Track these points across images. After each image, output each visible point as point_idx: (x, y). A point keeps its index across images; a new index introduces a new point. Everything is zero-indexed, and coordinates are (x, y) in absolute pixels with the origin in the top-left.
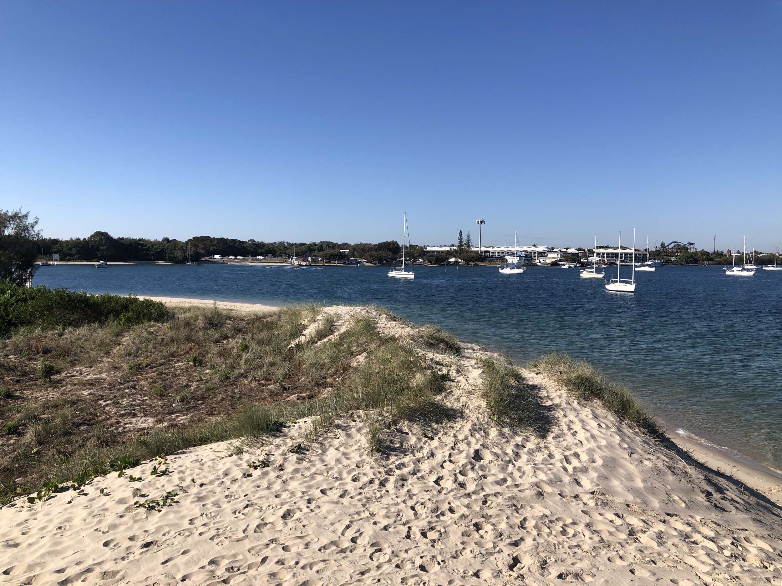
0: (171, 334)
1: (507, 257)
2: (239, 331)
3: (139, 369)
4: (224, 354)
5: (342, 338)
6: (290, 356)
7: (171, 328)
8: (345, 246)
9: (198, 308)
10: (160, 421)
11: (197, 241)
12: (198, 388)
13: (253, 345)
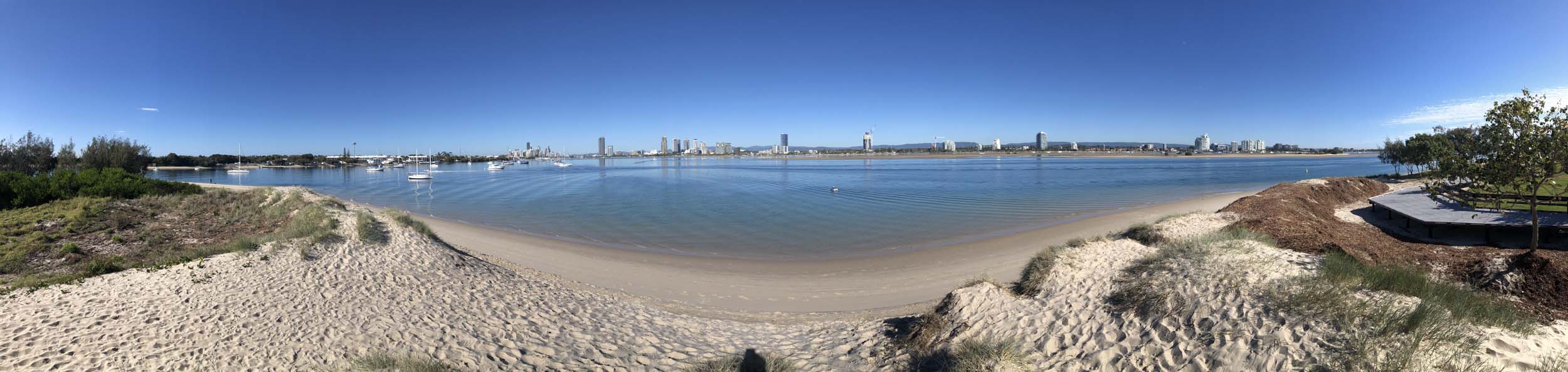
0: (203, 200)
1: (368, 160)
2: (235, 199)
3: (190, 216)
4: (228, 210)
5: (285, 203)
6: (259, 211)
7: (204, 198)
8: (285, 157)
9: (215, 188)
10: (200, 241)
11: (214, 156)
12: (216, 226)
13: (241, 206)
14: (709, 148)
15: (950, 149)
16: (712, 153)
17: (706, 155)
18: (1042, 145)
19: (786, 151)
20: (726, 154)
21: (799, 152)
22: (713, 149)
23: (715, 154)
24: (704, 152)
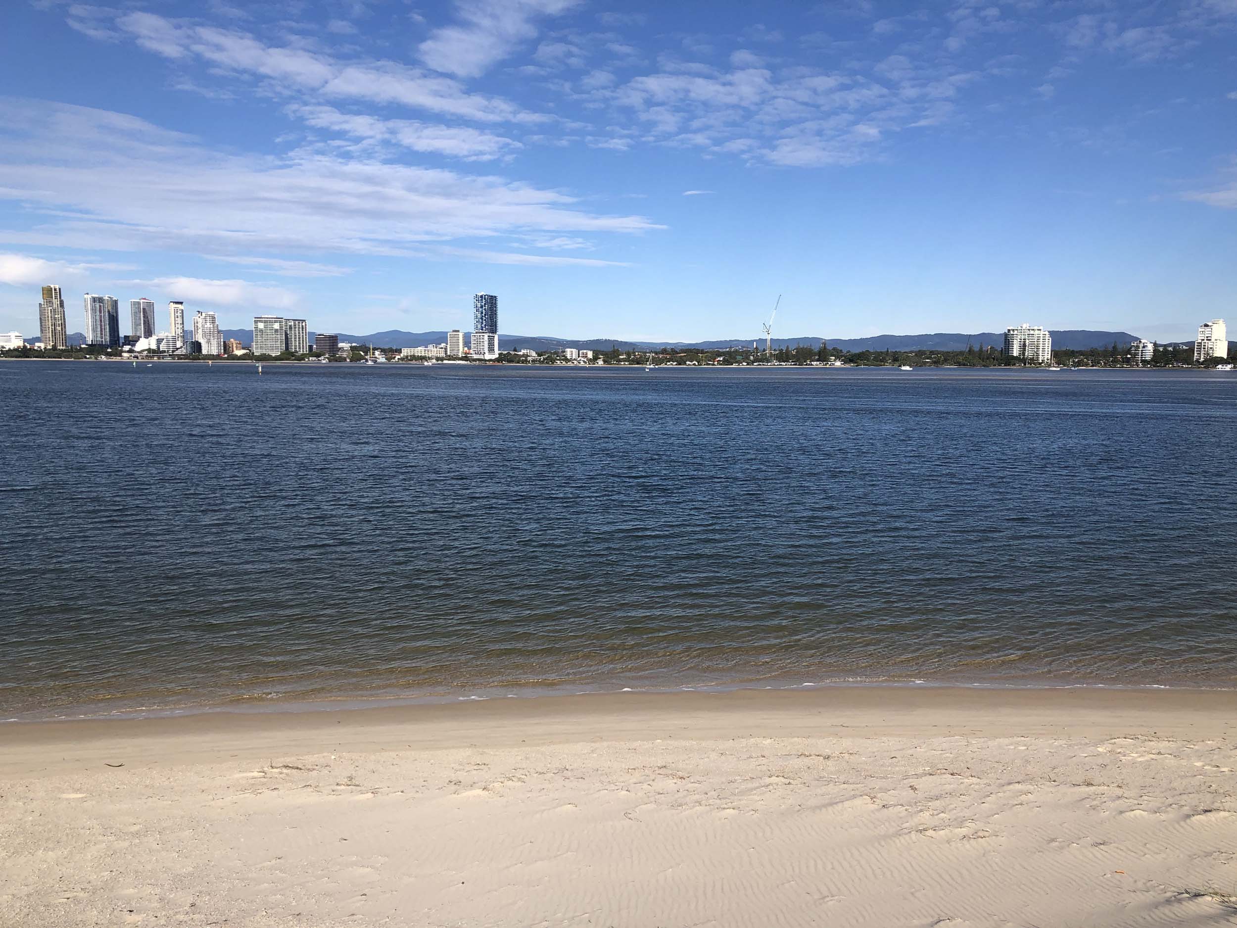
14: (229, 334)
16: (239, 352)
17: (218, 357)
19: (491, 350)
20: (288, 354)
21: (534, 354)
22: (245, 338)
23: (249, 356)
24: (210, 348)
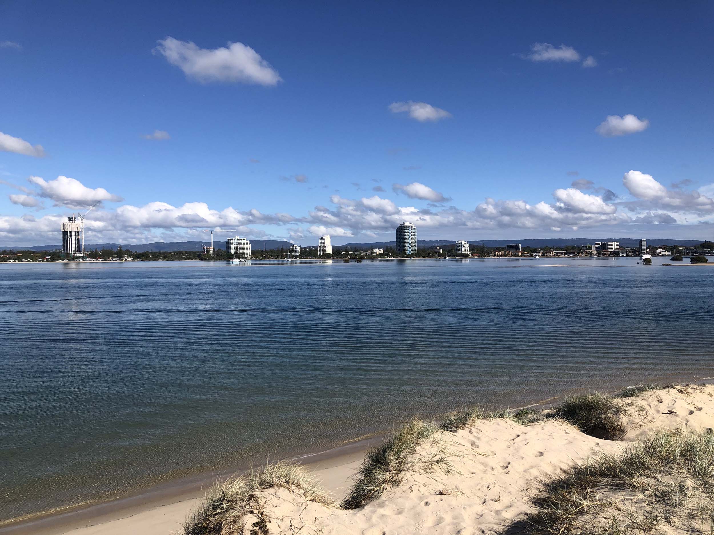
15: (240, 252)
18: (407, 246)
